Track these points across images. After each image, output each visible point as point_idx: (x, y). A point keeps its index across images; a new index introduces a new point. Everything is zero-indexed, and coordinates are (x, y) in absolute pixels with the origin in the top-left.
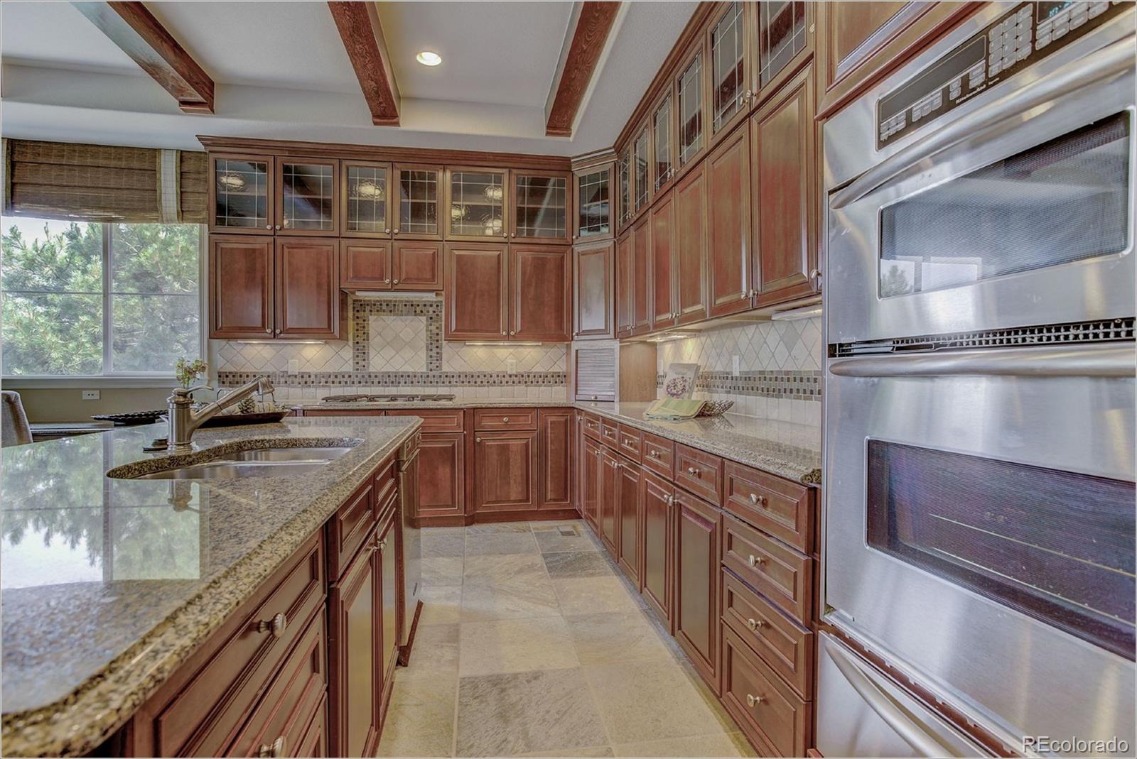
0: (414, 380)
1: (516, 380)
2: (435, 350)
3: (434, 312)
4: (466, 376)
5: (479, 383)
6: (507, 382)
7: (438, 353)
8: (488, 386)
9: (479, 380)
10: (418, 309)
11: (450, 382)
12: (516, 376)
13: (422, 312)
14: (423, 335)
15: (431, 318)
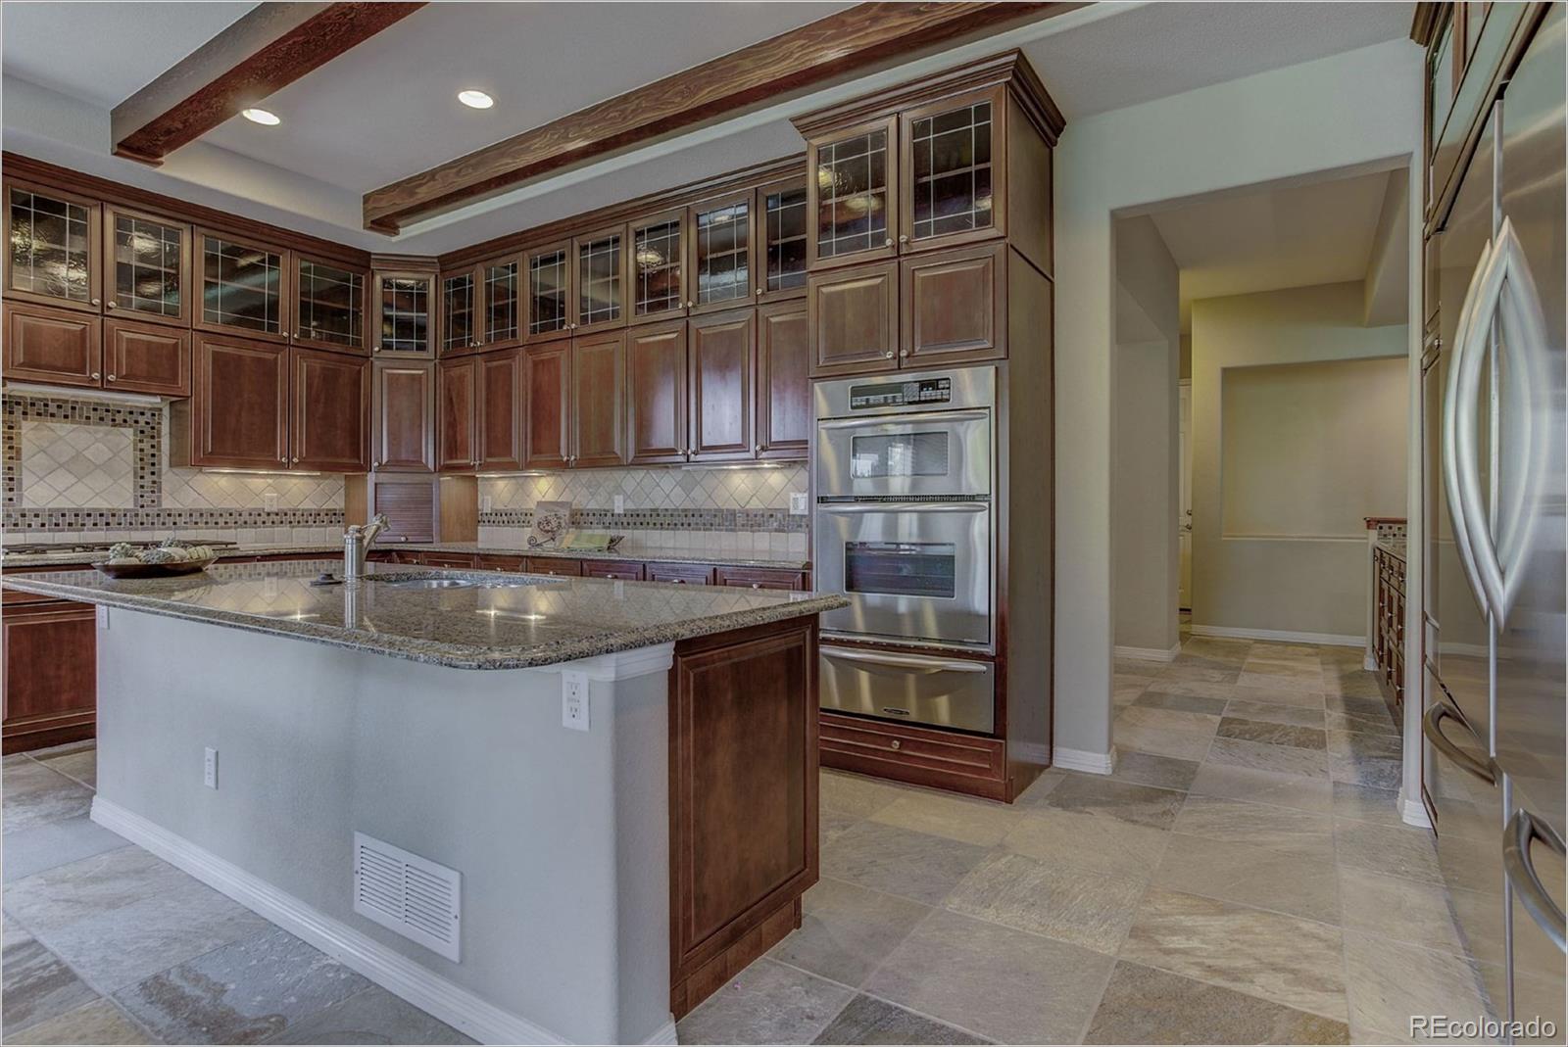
0: (110, 520)
1: (277, 519)
2: (149, 478)
3: (147, 423)
4: (201, 515)
5: (221, 524)
6: (264, 523)
7: (154, 482)
8: (236, 528)
9: (221, 521)
10: (119, 418)
11: (175, 523)
12: (277, 514)
13: (125, 421)
14: (129, 455)
15: (142, 432)
